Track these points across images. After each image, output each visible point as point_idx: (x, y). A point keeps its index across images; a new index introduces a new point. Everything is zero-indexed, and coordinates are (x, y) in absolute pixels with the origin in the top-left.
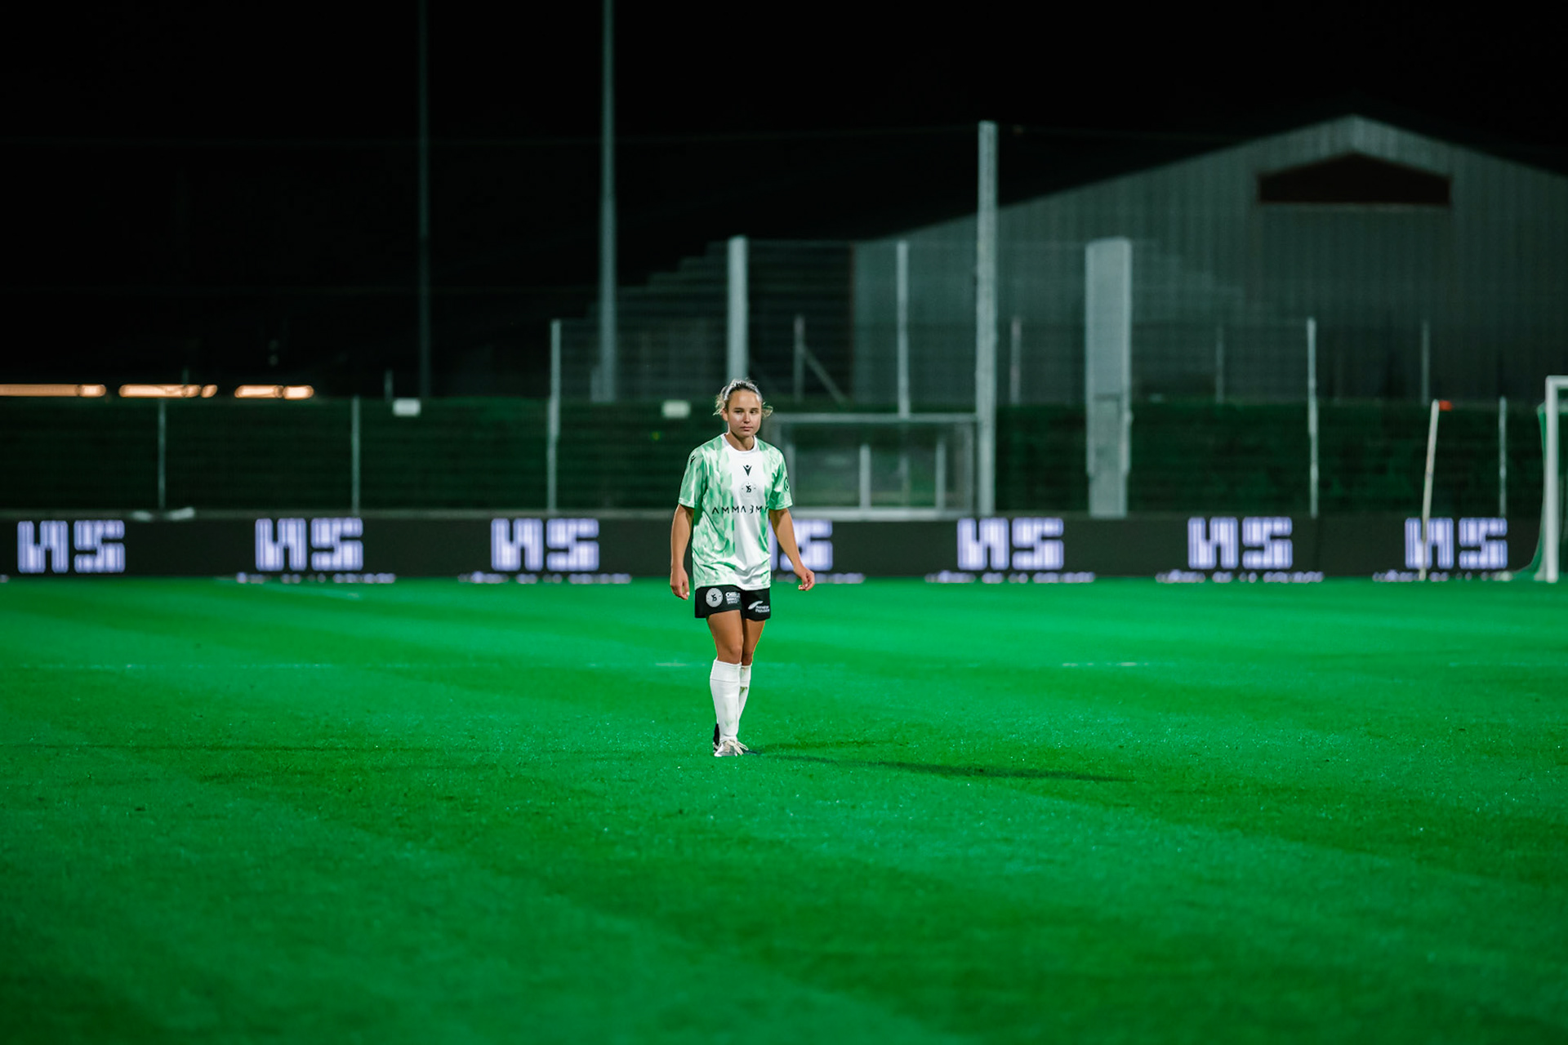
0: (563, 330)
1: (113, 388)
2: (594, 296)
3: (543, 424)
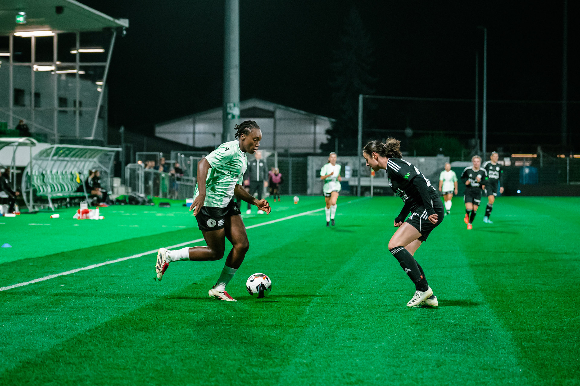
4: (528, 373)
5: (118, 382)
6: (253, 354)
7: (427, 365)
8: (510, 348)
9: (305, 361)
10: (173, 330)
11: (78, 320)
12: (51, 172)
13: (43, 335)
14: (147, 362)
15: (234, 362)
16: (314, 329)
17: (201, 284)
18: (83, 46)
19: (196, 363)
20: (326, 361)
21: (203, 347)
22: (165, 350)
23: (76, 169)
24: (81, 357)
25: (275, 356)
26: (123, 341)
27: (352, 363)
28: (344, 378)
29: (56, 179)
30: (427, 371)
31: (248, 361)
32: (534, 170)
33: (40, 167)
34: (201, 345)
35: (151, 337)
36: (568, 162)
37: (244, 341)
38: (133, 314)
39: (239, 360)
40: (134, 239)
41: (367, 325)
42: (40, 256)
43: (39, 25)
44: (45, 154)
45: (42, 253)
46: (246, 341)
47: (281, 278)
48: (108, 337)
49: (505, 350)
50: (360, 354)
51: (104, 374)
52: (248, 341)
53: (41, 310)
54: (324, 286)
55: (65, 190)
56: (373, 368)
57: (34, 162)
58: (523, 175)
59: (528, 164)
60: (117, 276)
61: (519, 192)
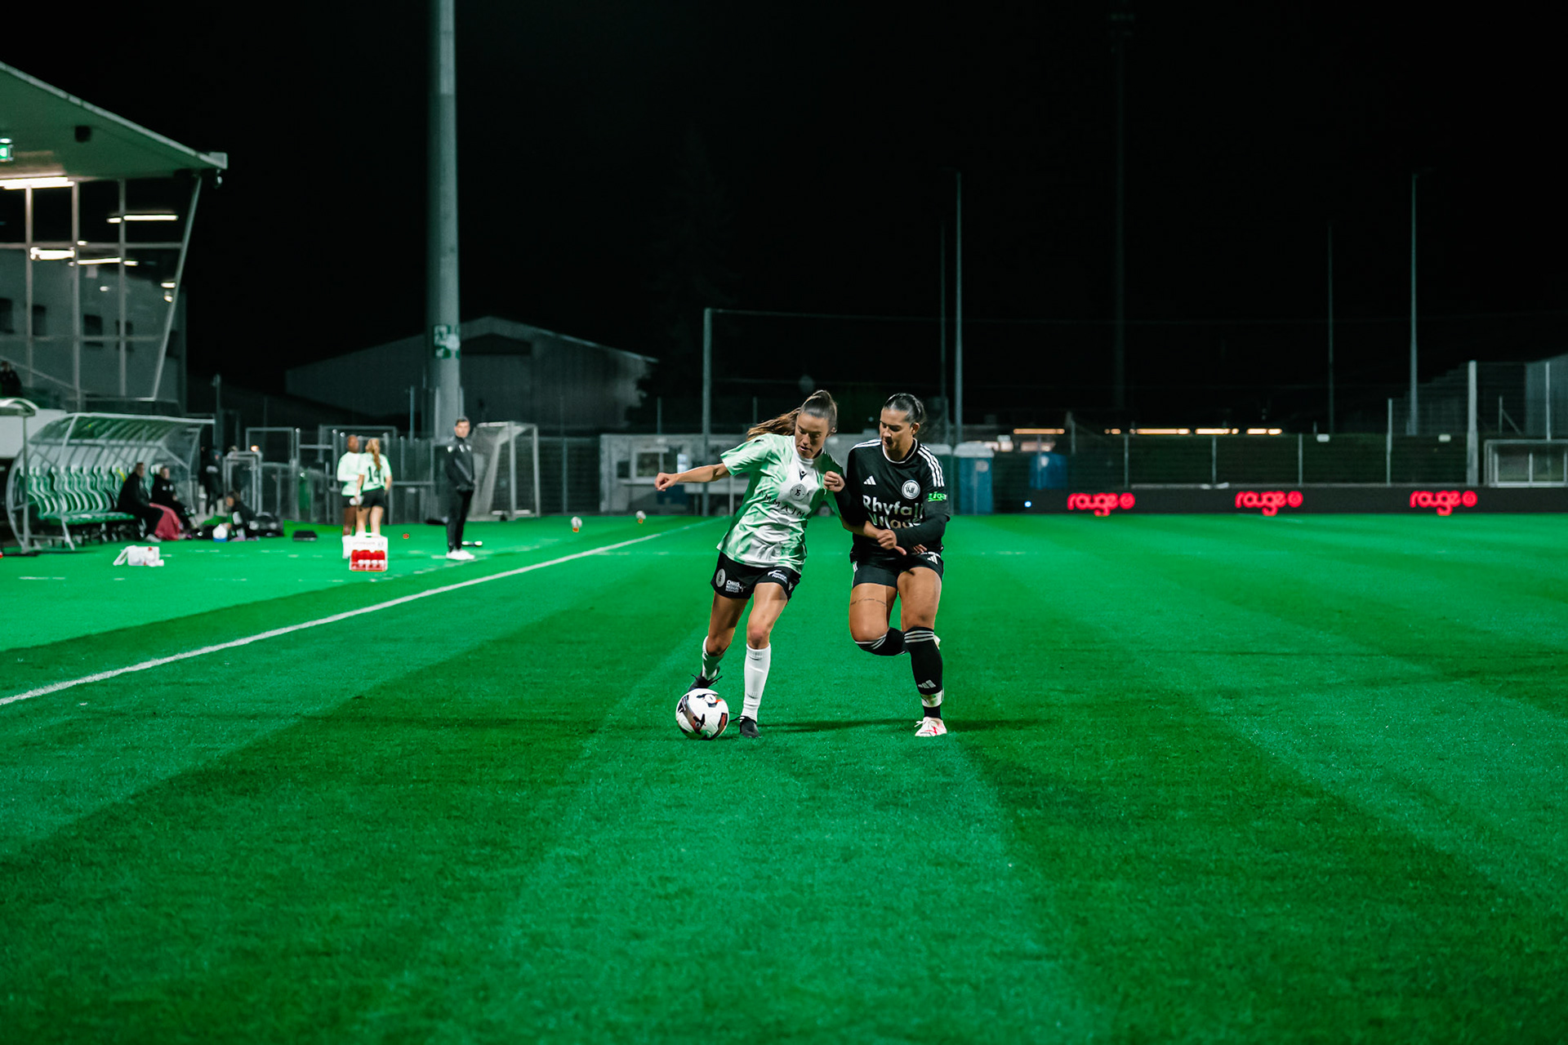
0: (1393, 403)
1: (1193, 430)
2: (1408, 389)
3: (1385, 445)
4: (1026, 870)
5: (189, 902)
6: (470, 839)
7: (823, 857)
8: (992, 820)
9: (576, 854)
10: (309, 793)
11: (113, 774)
12: (68, 469)
13: (39, 807)
14: (253, 859)
15: (431, 857)
16: (599, 788)
17: (371, 699)
18: (132, 207)
19: (352, 860)
20: (618, 853)
21: (369, 827)
22: (291, 834)
23: (119, 463)
24: (115, 850)
25: (514, 844)
26: (203, 817)
27: (672, 856)
28: (653, 885)
29: (79, 483)
30: (822, 869)
31: (460, 854)
32: (1059, 460)
33: (44, 459)
34: (365, 822)
35: (262, 807)
36: (1126, 443)
37: (455, 813)
38: (226, 761)
39: (441, 852)
40: (237, 606)
41: (707, 779)
42: (41, 643)
43: (42, 165)
44: (53, 432)
45: (43, 639)
46: (458, 814)
47: (535, 683)
48: (173, 809)
49: (982, 825)
50: (688, 837)
51: (162, 885)
52: (464, 813)
53: (36, 754)
54: (624, 699)
55: (97, 506)
56: (713, 864)
57: (31, 448)
58: (1036, 469)
59: (1047, 448)
60: (198, 684)
61: (1028, 504)
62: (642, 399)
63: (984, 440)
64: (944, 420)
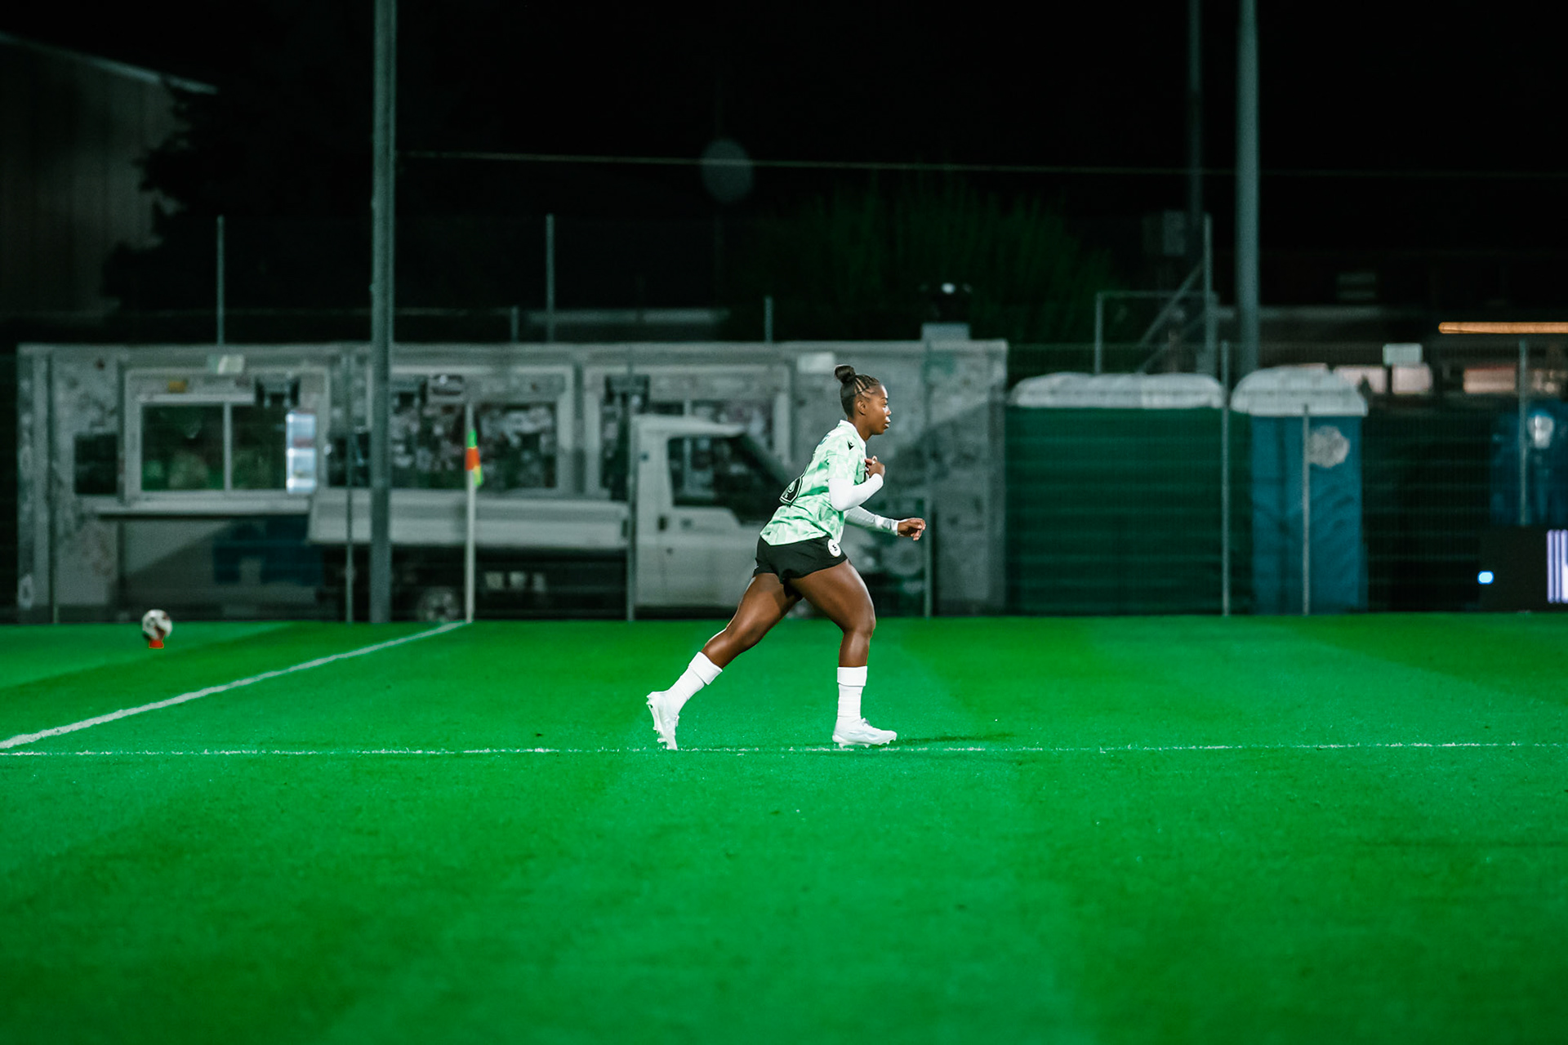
58: (1514, 455)
59: (1548, 384)
61: (1486, 577)
62: (161, 221)
63: (1332, 365)
64: (1198, 285)
